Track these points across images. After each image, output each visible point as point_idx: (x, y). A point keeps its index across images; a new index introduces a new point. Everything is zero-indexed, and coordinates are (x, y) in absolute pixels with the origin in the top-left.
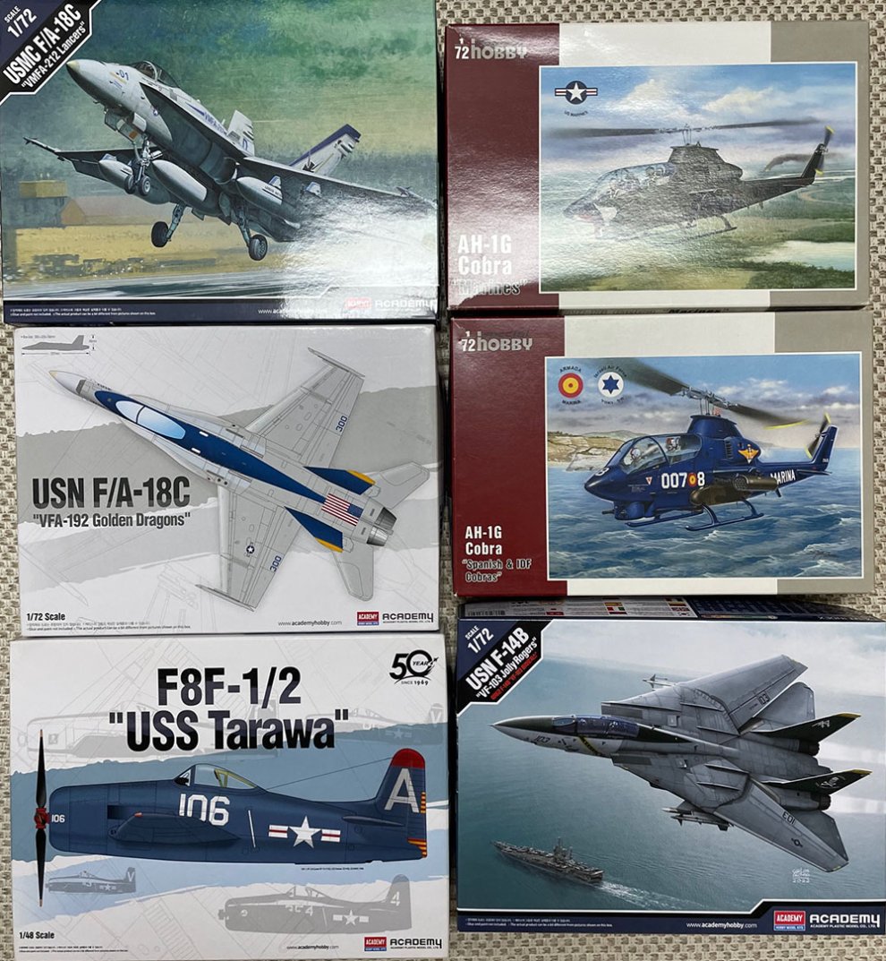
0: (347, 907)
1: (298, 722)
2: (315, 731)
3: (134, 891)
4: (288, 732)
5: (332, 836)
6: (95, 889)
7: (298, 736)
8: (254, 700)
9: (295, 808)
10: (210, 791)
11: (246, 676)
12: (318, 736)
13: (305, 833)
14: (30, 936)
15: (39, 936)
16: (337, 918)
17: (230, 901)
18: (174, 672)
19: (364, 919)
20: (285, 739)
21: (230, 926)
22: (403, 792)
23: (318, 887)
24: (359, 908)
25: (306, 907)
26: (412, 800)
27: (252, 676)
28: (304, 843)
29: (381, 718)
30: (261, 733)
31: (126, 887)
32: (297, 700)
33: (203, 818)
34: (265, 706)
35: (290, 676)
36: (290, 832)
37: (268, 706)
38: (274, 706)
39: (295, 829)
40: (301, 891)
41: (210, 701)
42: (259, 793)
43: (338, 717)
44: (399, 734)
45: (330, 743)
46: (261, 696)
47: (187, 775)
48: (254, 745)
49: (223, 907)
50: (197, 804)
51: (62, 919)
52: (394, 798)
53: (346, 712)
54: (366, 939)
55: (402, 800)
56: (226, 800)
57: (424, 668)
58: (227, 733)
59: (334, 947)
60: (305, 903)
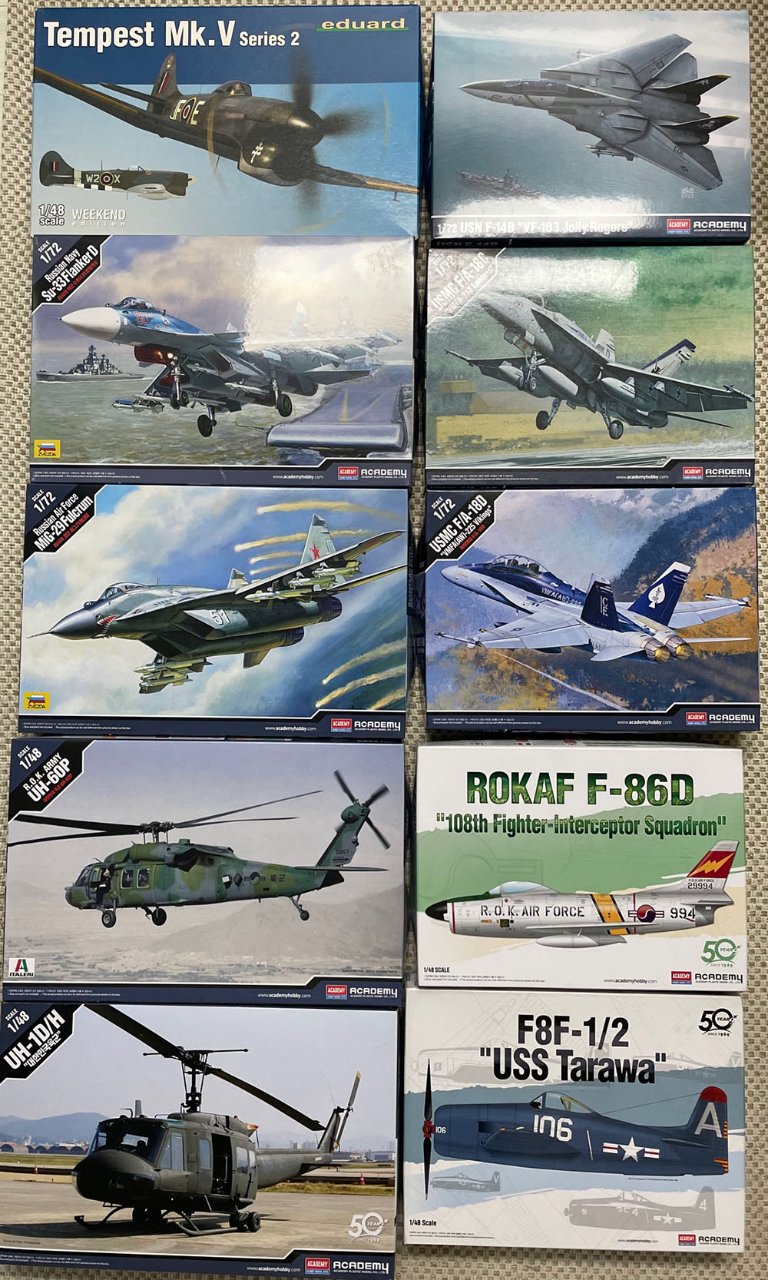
0: (664, 1210)
1: (626, 1062)
2: (639, 1070)
3: (499, 1190)
4: (619, 1069)
5: (653, 1153)
6: (469, 1187)
7: (625, 1073)
8: (592, 1043)
9: (624, 1131)
10: (557, 1114)
11: (586, 1024)
12: (642, 1073)
13: (631, 1150)
14: (418, 1223)
15: (425, 1223)
16: (657, 1218)
17: (574, 1202)
18: (530, 1018)
19: (678, 1220)
20: (616, 1074)
21: (573, 1221)
22: (710, 1121)
23: (642, 1194)
24: (675, 1211)
25: (632, 1209)
26: (716, 1127)
27: (591, 1023)
28: (631, 1158)
29: (692, 1062)
30: (597, 1069)
31: (493, 1187)
32: (626, 1044)
33: (552, 1135)
34: (600, 1048)
35: (620, 1025)
36: (619, 1149)
37: (603, 1048)
38: (608, 1048)
39: (623, 1146)
40: (628, 1196)
41: (558, 1042)
42: (595, 1117)
43: (658, 1060)
44: (706, 1074)
45: (651, 1080)
46: (598, 1040)
47: (540, 1100)
48: (591, 1078)
49: (568, 1207)
50: (548, 1124)
51: (443, 1210)
52: (702, 1125)
53: (664, 1055)
54: (680, 1236)
55: (708, 1127)
56: (570, 1122)
57: (726, 1023)
58: (570, 1068)
59: (655, 1241)
60: (632, 1206)
